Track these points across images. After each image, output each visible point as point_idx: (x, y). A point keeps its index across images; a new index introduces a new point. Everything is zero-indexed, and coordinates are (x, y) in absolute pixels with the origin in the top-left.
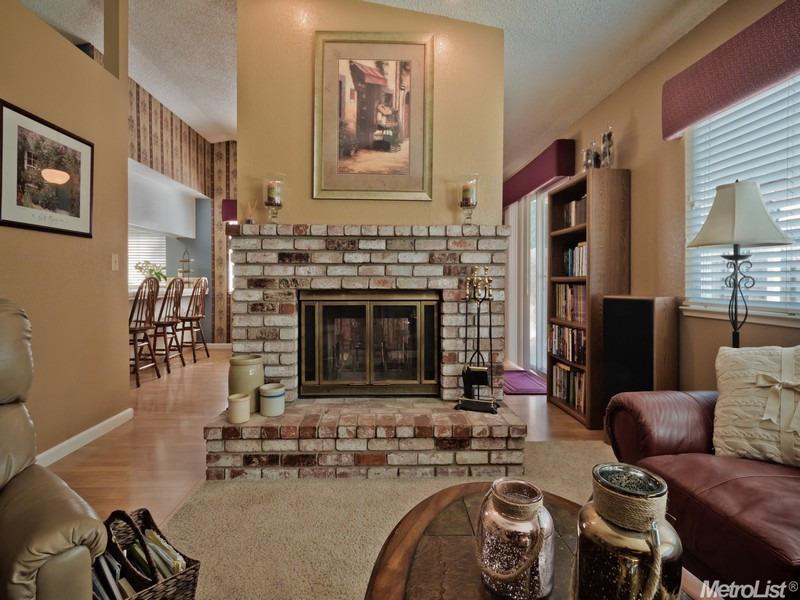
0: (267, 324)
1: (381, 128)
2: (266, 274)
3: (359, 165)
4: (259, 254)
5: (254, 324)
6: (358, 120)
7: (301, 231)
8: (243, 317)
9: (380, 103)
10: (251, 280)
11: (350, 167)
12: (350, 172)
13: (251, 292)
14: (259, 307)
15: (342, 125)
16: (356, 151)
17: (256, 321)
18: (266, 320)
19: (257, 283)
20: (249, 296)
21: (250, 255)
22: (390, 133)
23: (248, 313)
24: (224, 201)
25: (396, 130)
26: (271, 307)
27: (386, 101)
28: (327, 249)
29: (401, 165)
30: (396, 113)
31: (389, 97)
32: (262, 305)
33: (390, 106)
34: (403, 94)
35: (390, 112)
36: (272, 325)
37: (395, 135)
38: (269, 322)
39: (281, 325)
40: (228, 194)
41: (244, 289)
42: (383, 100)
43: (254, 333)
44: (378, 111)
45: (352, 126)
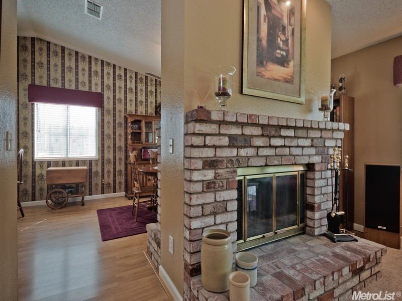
0: (218, 199)
1: (280, 49)
2: (217, 155)
3: (268, 73)
4: (215, 138)
5: (209, 201)
6: (268, 39)
7: (253, 120)
8: (199, 195)
9: (279, 31)
10: (206, 161)
11: (263, 73)
12: (263, 76)
13: (206, 172)
14: (212, 185)
15: (259, 40)
16: (266, 63)
17: (209, 198)
18: (217, 196)
19: (210, 164)
20: (205, 176)
21: (208, 138)
22: (284, 53)
23: (203, 191)
24: (30, 86)
25: (287, 51)
26: (221, 184)
27: (282, 30)
28: (262, 135)
29: (290, 77)
30: (287, 40)
31: (284, 28)
32: (214, 183)
33: (285, 35)
34: (290, 28)
35: (284, 39)
36: (222, 199)
37: (287, 55)
38: (220, 197)
39: (229, 199)
40: (33, 80)
41: (199, 170)
42: (281, 29)
43: (208, 209)
44: (279, 36)
45: (264, 43)
